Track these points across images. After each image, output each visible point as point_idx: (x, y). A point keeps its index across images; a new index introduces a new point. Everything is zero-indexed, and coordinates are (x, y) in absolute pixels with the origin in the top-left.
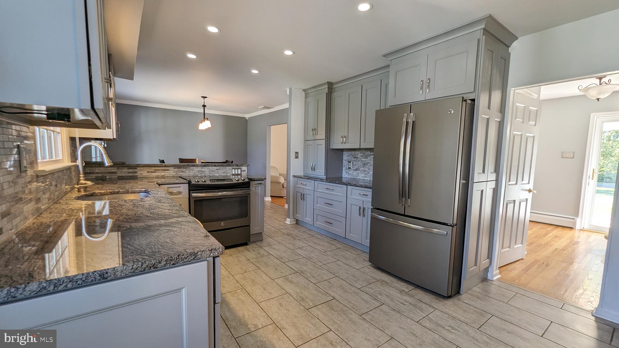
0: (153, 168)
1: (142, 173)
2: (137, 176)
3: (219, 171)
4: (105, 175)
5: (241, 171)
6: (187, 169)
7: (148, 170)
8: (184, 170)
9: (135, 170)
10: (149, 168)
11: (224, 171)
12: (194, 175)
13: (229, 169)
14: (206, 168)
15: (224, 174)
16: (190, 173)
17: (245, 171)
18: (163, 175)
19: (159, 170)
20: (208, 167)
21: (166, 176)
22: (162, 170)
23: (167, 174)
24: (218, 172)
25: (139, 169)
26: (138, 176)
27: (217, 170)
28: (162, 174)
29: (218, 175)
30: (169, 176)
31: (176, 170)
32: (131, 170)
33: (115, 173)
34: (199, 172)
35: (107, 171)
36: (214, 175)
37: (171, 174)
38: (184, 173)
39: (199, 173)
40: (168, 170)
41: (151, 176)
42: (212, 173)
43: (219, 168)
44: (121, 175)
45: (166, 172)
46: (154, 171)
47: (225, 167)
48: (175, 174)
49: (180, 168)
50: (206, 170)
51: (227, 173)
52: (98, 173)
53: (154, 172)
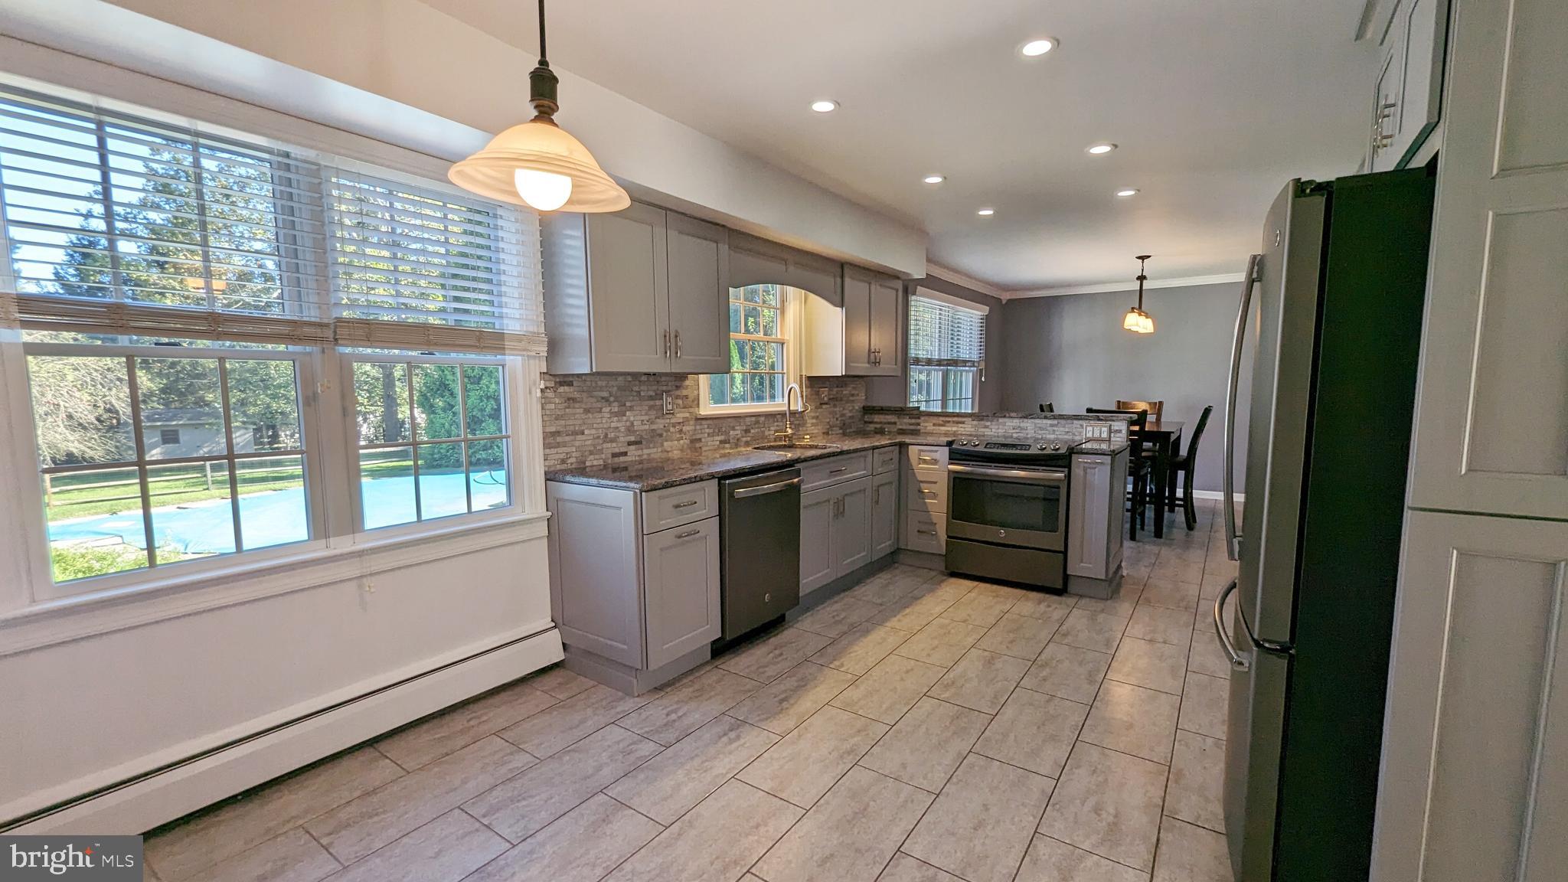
0: (941, 419)
1: (926, 426)
2: (919, 430)
3: (1055, 429)
4: (885, 426)
5: (1110, 431)
6: (994, 423)
7: (934, 422)
8: (988, 423)
9: (918, 421)
10: (936, 418)
11: (1067, 430)
12: (1007, 435)
13: (1079, 426)
14: (1030, 421)
15: (1066, 437)
16: (1000, 431)
17: (1120, 431)
18: (955, 431)
19: (949, 422)
20: (1033, 420)
21: (960, 432)
22: (954, 422)
23: (963, 429)
24: (1054, 431)
25: (923, 418)
26: (921, 431)
27: (1052, 426)
28: (954, 429)
29: (1052, 437)
30: (964, 433)
31: (975, 423)
32: (913, 421)
33: (895, 423)
34: (1014, 429)
35: (885, 421)
36: (1044, 436)
37: (967, 429)
38: (987, 430)
39: (1014, 431)
40: (963, 423)
41: (939, 432)
42: (1040, 432)
43: (1055, 422)
44: (900, 427)
45: (961, 425)
46: (941, 422)
47: (1069, 421)
48: (973, 430)
49: (982, 420)
50: (1028, 425)
51: (1074, 434)
52: (876, 423)
53: (942, 425)
